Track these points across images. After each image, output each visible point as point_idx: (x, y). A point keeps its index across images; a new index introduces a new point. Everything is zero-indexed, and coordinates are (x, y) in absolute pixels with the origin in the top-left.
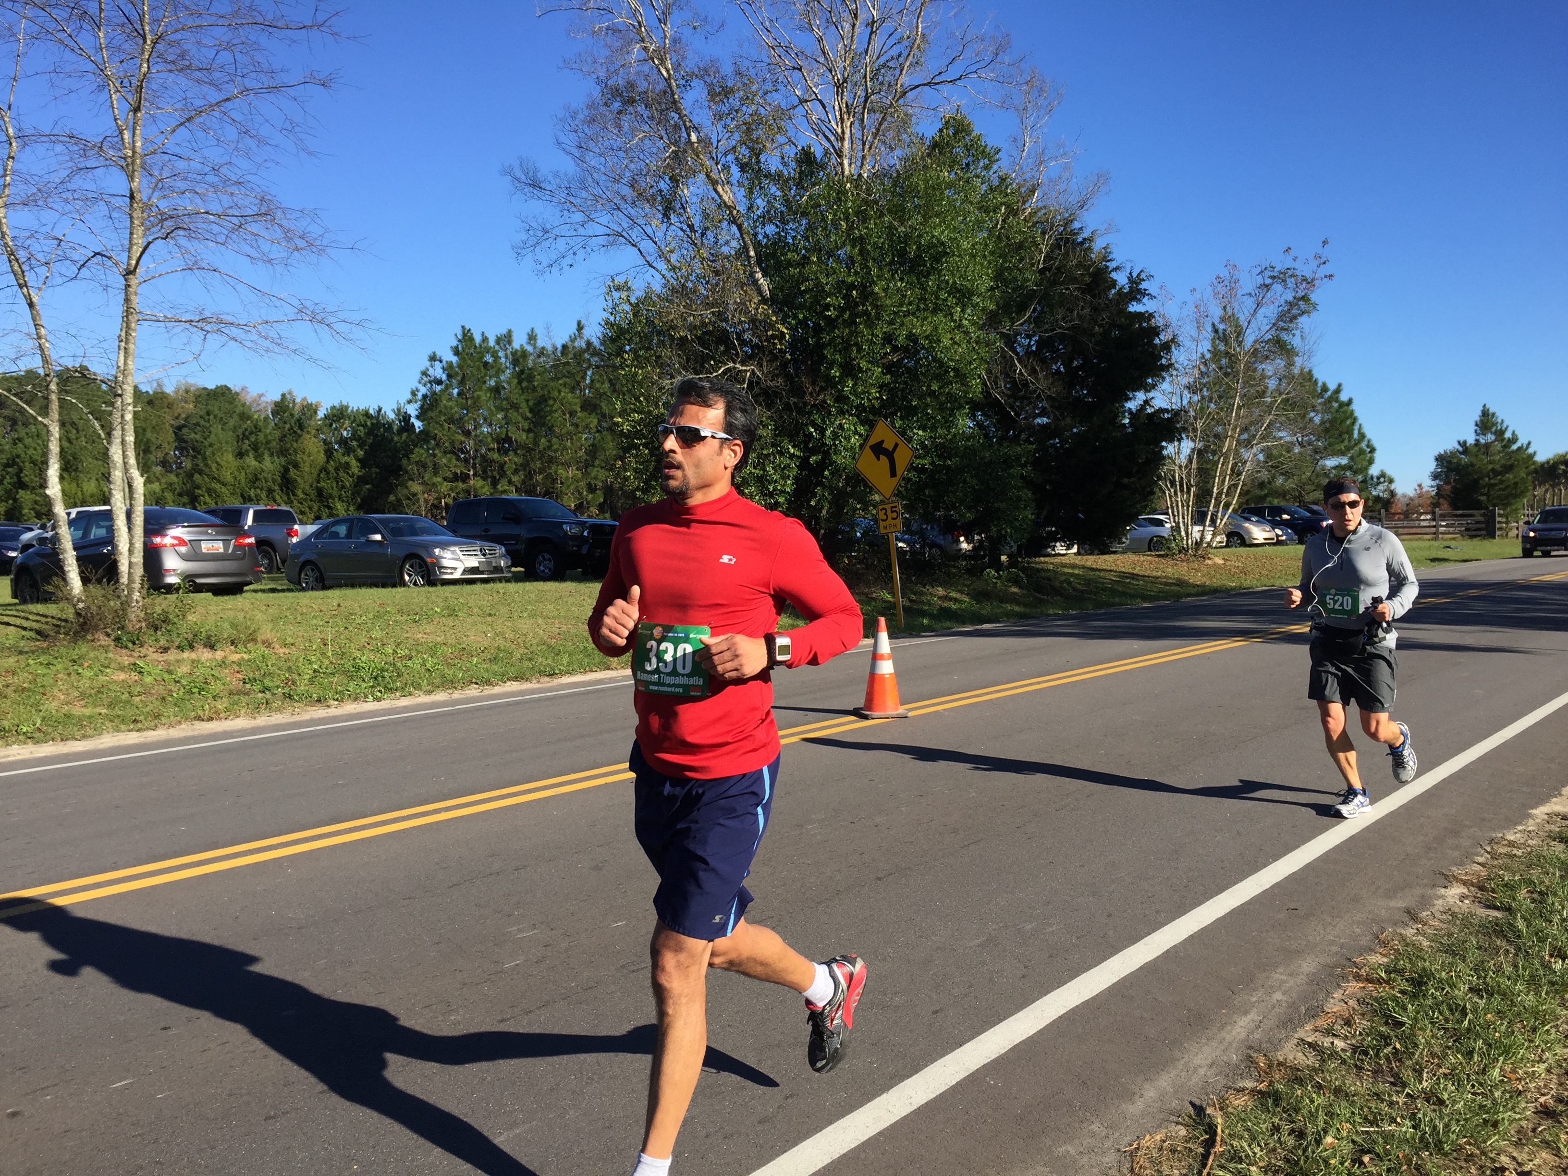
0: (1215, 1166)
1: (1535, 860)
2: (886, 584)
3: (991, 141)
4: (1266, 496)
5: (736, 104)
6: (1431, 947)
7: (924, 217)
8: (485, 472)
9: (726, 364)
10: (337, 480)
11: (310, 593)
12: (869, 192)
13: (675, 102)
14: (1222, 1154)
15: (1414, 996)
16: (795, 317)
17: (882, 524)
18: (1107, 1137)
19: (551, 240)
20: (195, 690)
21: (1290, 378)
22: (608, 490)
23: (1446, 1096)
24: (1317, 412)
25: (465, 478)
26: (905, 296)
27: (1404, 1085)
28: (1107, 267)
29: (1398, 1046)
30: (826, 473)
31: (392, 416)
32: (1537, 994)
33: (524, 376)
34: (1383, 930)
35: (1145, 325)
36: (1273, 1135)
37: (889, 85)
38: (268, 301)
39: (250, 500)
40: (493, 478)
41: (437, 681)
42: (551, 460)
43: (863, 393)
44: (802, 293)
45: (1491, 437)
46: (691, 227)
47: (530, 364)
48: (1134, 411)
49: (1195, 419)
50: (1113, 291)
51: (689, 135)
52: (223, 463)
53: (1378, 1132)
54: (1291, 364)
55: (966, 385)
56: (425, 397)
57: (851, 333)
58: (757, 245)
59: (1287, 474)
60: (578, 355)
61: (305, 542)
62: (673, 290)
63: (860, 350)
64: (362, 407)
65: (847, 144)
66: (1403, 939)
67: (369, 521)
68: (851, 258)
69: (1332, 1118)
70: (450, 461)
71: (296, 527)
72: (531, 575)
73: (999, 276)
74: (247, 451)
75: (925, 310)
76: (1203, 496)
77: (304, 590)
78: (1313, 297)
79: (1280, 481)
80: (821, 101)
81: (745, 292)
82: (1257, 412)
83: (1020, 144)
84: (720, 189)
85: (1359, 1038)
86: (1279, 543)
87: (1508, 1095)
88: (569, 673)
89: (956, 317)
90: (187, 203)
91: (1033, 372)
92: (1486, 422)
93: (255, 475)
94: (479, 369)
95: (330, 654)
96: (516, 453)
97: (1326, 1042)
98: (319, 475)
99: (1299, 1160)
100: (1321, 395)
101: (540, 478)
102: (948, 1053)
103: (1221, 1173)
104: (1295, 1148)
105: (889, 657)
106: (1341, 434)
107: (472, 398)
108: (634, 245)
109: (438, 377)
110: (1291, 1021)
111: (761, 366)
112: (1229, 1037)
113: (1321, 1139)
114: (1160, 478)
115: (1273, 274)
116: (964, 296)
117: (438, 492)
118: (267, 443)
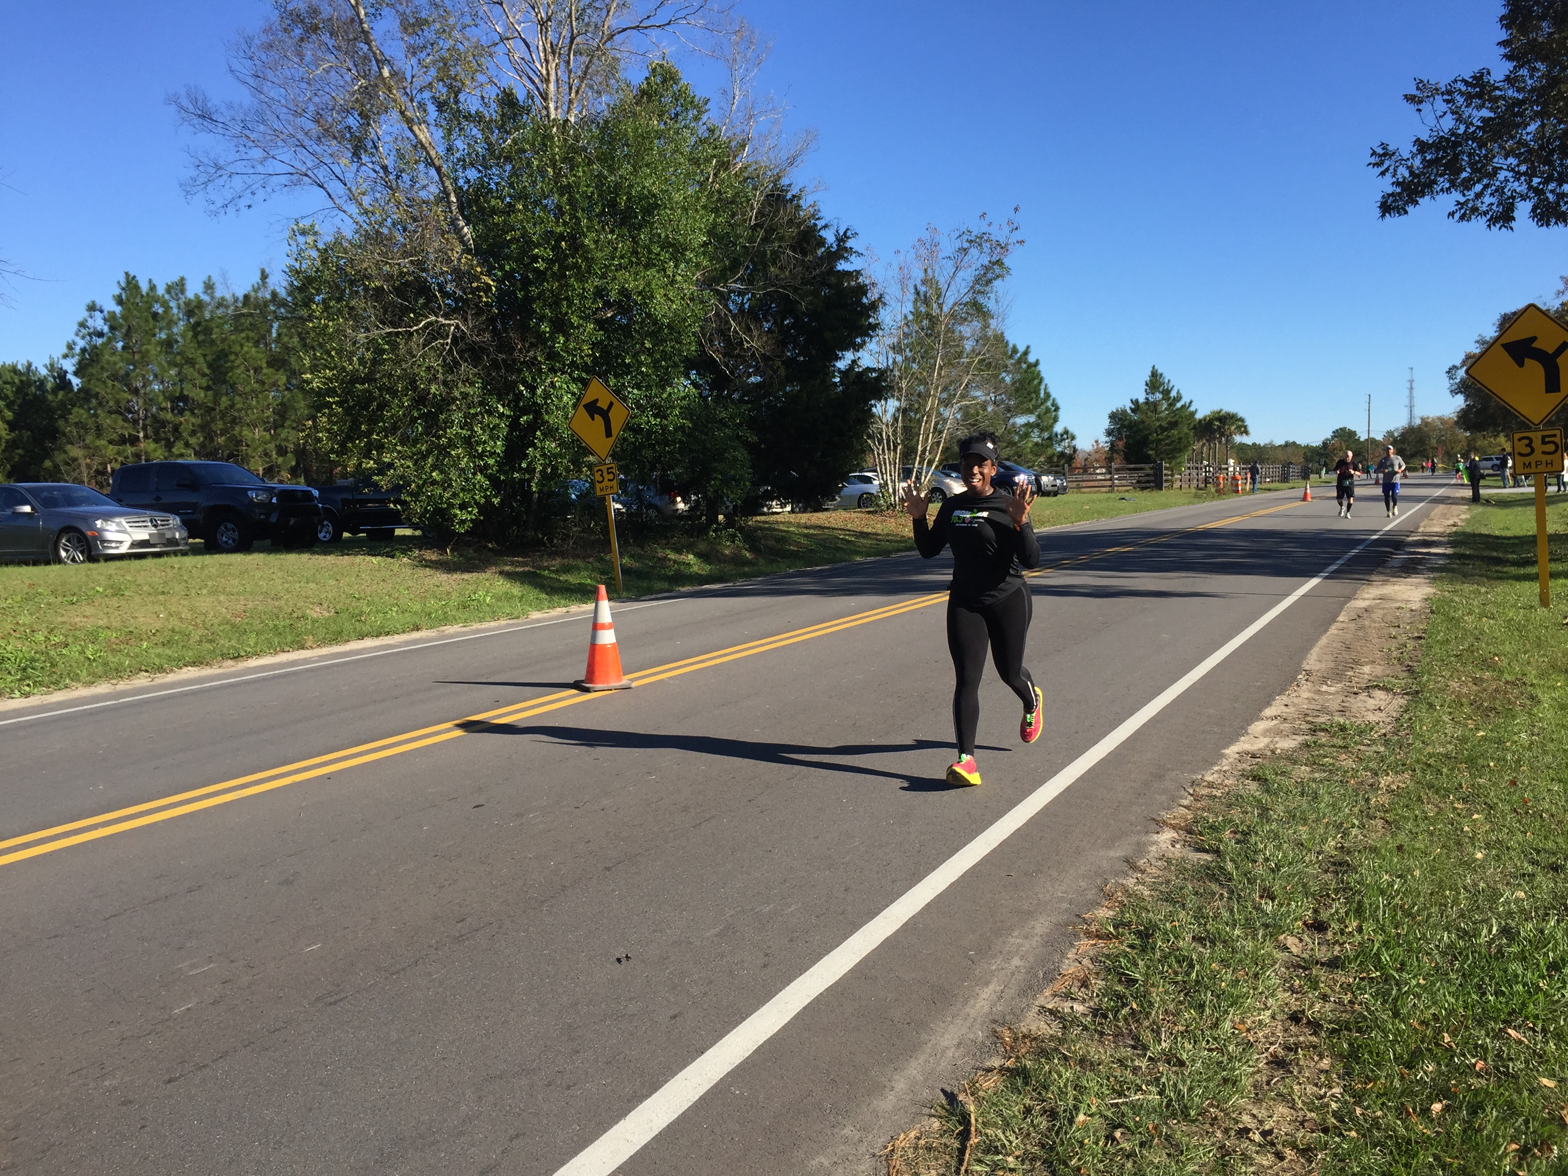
0: (972, 1162)
1: (1234, 800)
3: (699, 93)
5: (432, 37)
6: (1152, 896)
7: (634, 167)
8: (157, 433)
9: (427, 317)
12: (577, 138)
13: (364, 32)
14: (978, 1146)
15: (1143, 950)
16: (502, 268)
17: (598, 486)
18: (860, 1141)
19: (225, 177)
21: (985, 339)
22: (301, 453)
23: (1185, 1056)
24: (1008, 372)
25: (134, 440)
26: (616, 249)
27: (1145, 1048)
28: (815, 225)
29: (1135, 1006)
30: (538, 433)
31: (44, 372)
32: (1254, 937)
33: (200, 329)
34: (1106, 882)
35: (853, 283)
36: (1025, 1118)
37: (596, 27)
40: (167, 440)
41: (100, 670)
42: (234, 421)
43: (576, 350)
44: (508, 243)
45: (1159, 396)
46: (385, 168)
47: (207, 315)
48: (844, 370)
49: (900, 378)
50: (822, 250)
51: (380, 69)
53: (1125, 1104)
54: (986, 326)
55: (681, 343)
56: (83, 350)
57: (561, 286)
58: (458, 191)
60: (262, 306)
62: (367, 236)
63: (570, 304)
64: (9, 362)
65: (552, 87)
66: (1125, 889)
67: (15, 490)
68: (559, 207)
69: (1081, 1093)
70: (115, 422)
72: (212, 547)
73: (711, 231)
75: (638, 264)
76: (909, 454)
78: (1007, 262)
80: (524, 40)
81: (447, 240)
82: (956, 371)
83: (730, 98)
84: (415, 128)
85: (1097, 1000)
87: (1241, 1048)
88: (257, 654)
89: (670, 272)
91: (747, 330)
92: (1155, 382)
94: (147, 321)
96: (193, 413)
97: (1066, 1007)
99: (1055, 1143)
100: (1011, 357)
101: (221, 440)
103: (978, 1168)
104: (1049, 1130)
105: (610, 626)
106: (1029, 394)
107: (140, 352)
108: (321, 186)
109: (99, 328)
110: (1031, 987)
111: (466, 320)
112: (973, 1013)
113: (1073, 1117)
114: (870, 437)
115: (970, 238)
116: (677, 250)
117: (102, 456)
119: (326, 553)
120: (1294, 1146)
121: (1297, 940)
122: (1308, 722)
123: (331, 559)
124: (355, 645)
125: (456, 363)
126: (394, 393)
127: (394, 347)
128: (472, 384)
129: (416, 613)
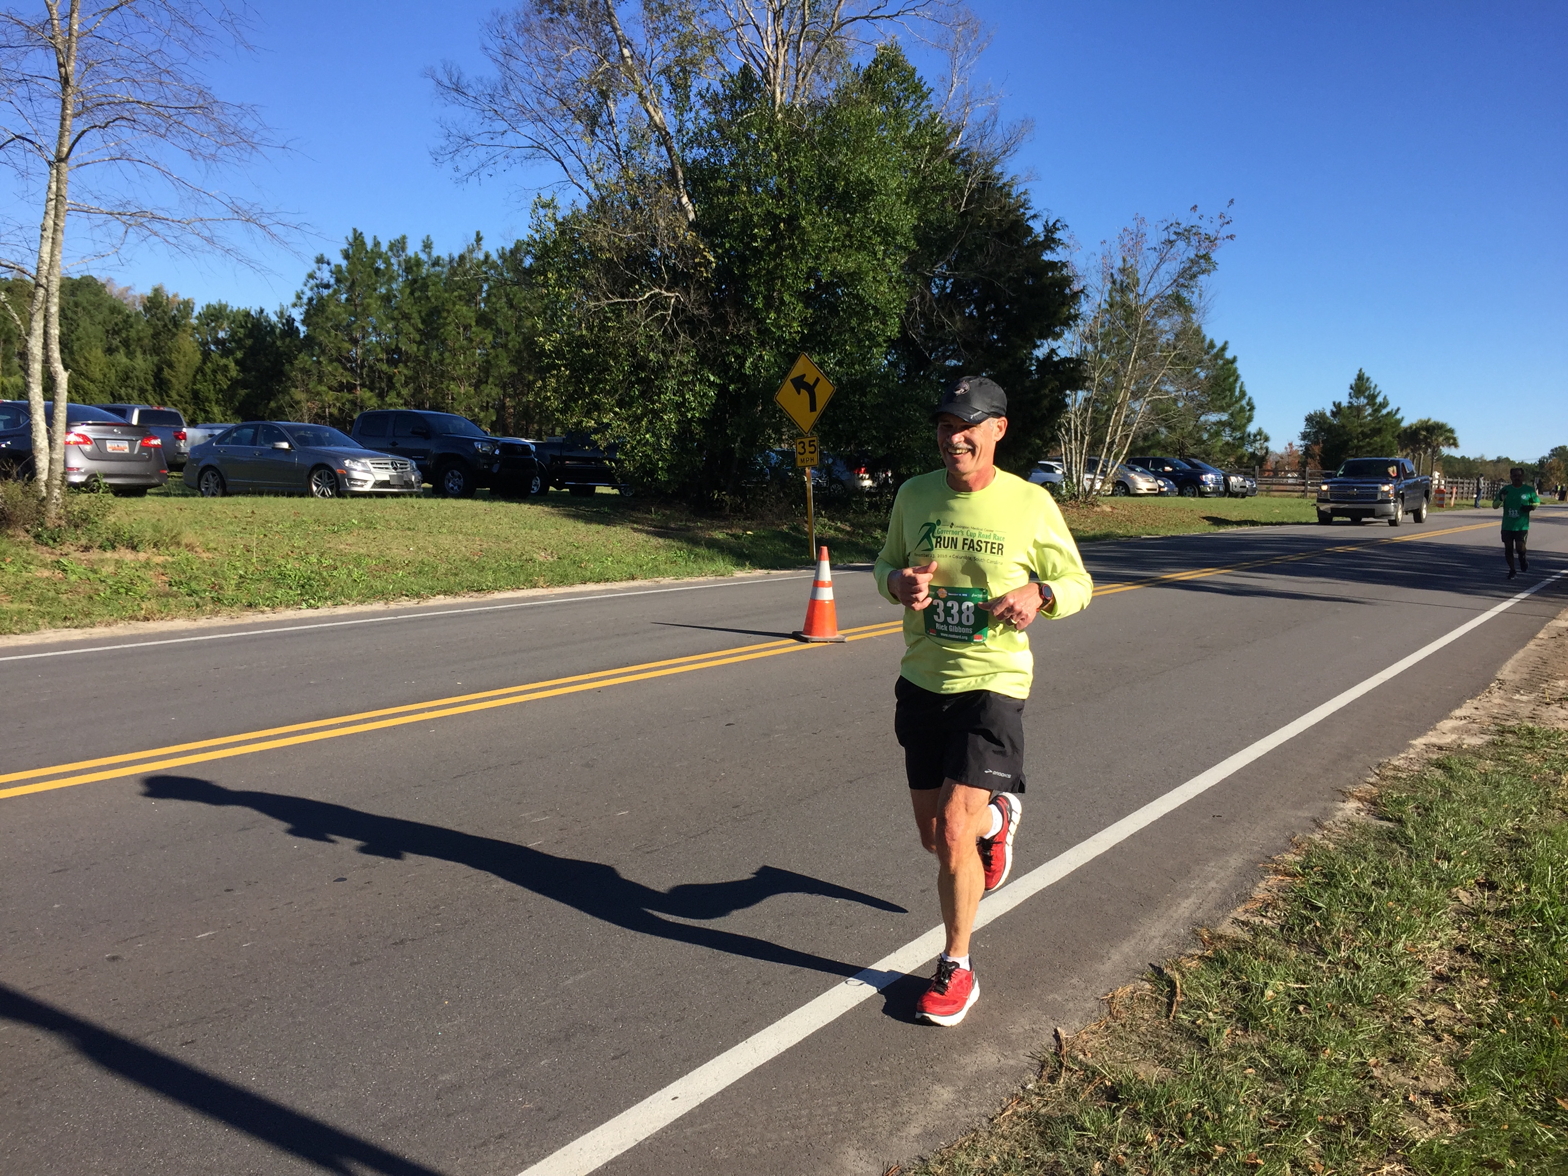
0: (1179, 1012)
1: (1417, 781)
4: (1150, 447)
5: (672, 22)
6: (1336, 849)
7: (853, 153)
8: (372, 382)
9: (651, 289)
10: (214, 383)
12: (800, 122)
13: (609, 15)
14: (1183, 1003)
15: (1327, 887)
16: (722, 245)
17: (799, 457)
18: (1086, 988)
19: (471, 148)
20: (122, 590)
21: (1185, 333)
23: (1361, 963)
24: (1203, 368)
25: (351, 388)
26: (831, 232)
27: (1326, 954)
28: (1024, 214)
29: (1318, 924)
31: (274, 318)
32: (1429, 887)
33: (417, 286)
34: (1294, 835)
35: (1057, 274)
36: (1222, 989)
37: (827, 16)
38: (198, 197)
40: (382, 389)
41: (367, 592)
42: (442, 375)
43: (786, 326)
44: (730, 223)
45: (1363, 401)
46: (618, 145)
47: (424, 271)
48: (1041, 357)
49: (1094, 368)
50: (1029, 238)
51: (621, 50)
52: (91, 359)
53: (1308, 988)
54: (1188, 320)
55: (885, 324)
56: (311, 300)
57: (777, 266)
58: (686, 168)
59: (1170, 428)
60: (476, 267)
61: (200, 448)
63: (784, 283)
64: (242, 308)
65: (780, 72)
66: (1311, 842)
67: (274, 428)
68: (780, 190)
69: (1269, 977)
70: (336, 370)
71: (184, 430)
72: (439, 492)
73: (922, 216)
74: (117, 347)
75: (851, 247)
76: (1096, 444)
77: (203, 495)
78: (1214, 256)
79: (1164, 432)
80: (756, 26)
81: (675, 216)
82: (1151, 365)
83: (948, 84)
84: (651, 109)
85: (1284, 918)
86: (1161, 494)
87: (1410, 964)
88: (498, 589)
89: (880, 255)
92: (1361, 386)
93: (126, 373)
94: (369, 276)
95: (254, 560)
96: (406, 366)
97: (1257, 920)
98: (195, 376)
99: (1248, 1007)
100: (1207, 353)
101: (430, 391)
103: (1184, 1017)
104: (1243, 999)
105: (830, 585)
106: (1224, 390)
107: (362, 304)
108: (558, 160)
109: (325, 281)
110: (1225, 904)
111: (686, 293)
112: (1175, 916)
113: (1263, 992)
114: (1059, 427)
115: (1178, 230)
116: (888, 234)
117: (322, 401)
118: (140, 339)
120: (1451, 1032)
121: (1468, 895)
122: (1496, 724)
124: (579, 588)
125: (676, 334)
126: (614, 356)
127: (619, 316)
128: (688, 352)
129: (628, 564)
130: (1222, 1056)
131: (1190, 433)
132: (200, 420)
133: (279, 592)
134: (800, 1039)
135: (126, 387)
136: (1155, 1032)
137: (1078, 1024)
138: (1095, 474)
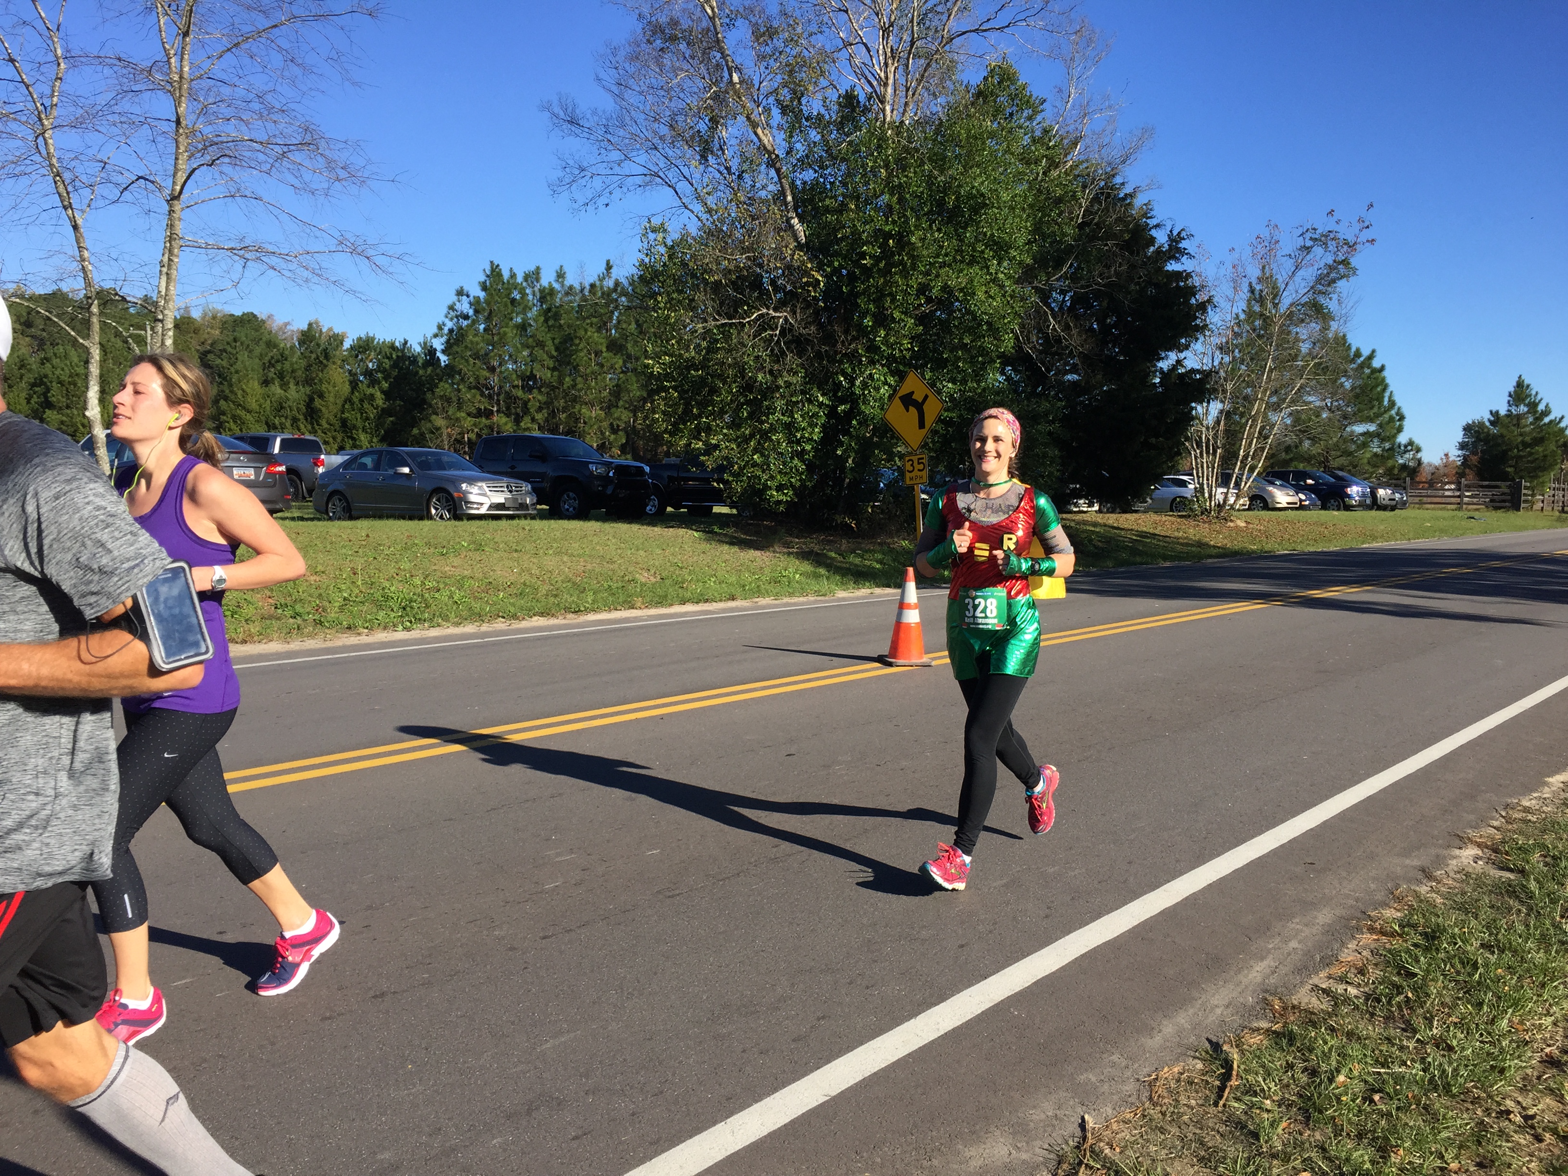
0: (1231, 1099)
1: (1549, 825)
2: (909, 535)
3: (1036, 91)
4: (1291, 460)
5: (780, 44)
6: (1444, 904)
7: (964, 167)
8: (508, 408)
9: (759, 310)
10: (362, 411)
11: (337, 523)
12: (910, 139)
13: (718, 41)
14: (1238, 1087)
15: (1427, 949)
16: (830, 264)
17: (908, 475)
18: (1127, 1067)
19: (587, 178)
21: (1324, 342)
22: (631, 432)
23: (1455, 1043)
24: (1349, 377)
25: (488, 414)
26: (942, 247)
27: (1415, 1031)
28: (1147, 224)
29: (1410, 995)
30: (854, 422)
31: (418, 349)
32: (1547, 952)
33: (551, 314)
34: (1397, 887)
35: (1182, 284)
36: (1287, 1072)
37: (936, 31)
38: (308, 231)
39: (275, 428)
40: (517, 414)
41: (465, 613)
42: (575, 400)
43: (895, 343)
44: (838, 241)
45: (1523, 409)
46: (728, 169)
47: (558, 302)
48: (1165, 369)
49: (1226, 380)
50: (1152, 249)
51: (731, 76)
52: (248, 390)
53: (1388, 1074)
54: (1325, 328)
55: (999, 340)
56: (451, 331)
57: (886, 283)
58: (795, 190)
59: (1314, 440)
60: (607, 294)
61: (332, 473)
62: (710, 233)
63: (894, 300)
64: (388, 339)
65: (890, 90)
66: (1417, 895)
67: (398, 454)
68: (889, 206)
69: (1344, 1059)
70: (474, 396)
71: (322, 457)
72: (555, 513)
73: (1037, 229)
74: (273, 379)
75: (962, 262)
76: (1229, 458)
77: (330, 519)
78: (1354, 262)
79: (1307, 444)
80: (865, 45)
81: (781, 237)
82: (1287, 375)
83: (1065, 95)
84: (759, 131)
85: (1372, 986)
86: (1302, 507)
87: (1514, 1045)
88: (594, 611)
89: (992, 270)
90: (231, 130)
91: (1067, 328)
92: (1520, 393)
93: (281, 404)
94: (506, 305)
95: (359, 583)
96: (540, 392)
97: (1340, 988)
98: (343, 406)
99: (1312, 1095)
100: (1353, 361)
101: (563, 416)
102: (973, 985)
103: (1236, 1105)
104: (1308, 1085)
105: (916, 607)
106: (1370, 401)
107: (498, 334)
108: (671, 186)
109: (465, 312)
110: (1306, 968)
111: (795, 313)
112: (1245, 981)
113: (1333, 1077)
114: (1187, 439)
115: (1314, 236)
116: (1001, 249)
117: (461, 427)
118: (293, 371)
119: (654, 524)
123: (657, 530)
124: (677, 609)
125: (783, 353)
126: (723, 378)
127: (727, 337)
128: (796, 373)
129: (731, 584)
130: (1274, 1156)
131: (1336, 445)
132: (348, 446)
133: (382, 614)
134: (787, 1120)
135: (280, 417)
136: (1199, 1124)
137: (1110, 1111)
138: (1229, 488)
